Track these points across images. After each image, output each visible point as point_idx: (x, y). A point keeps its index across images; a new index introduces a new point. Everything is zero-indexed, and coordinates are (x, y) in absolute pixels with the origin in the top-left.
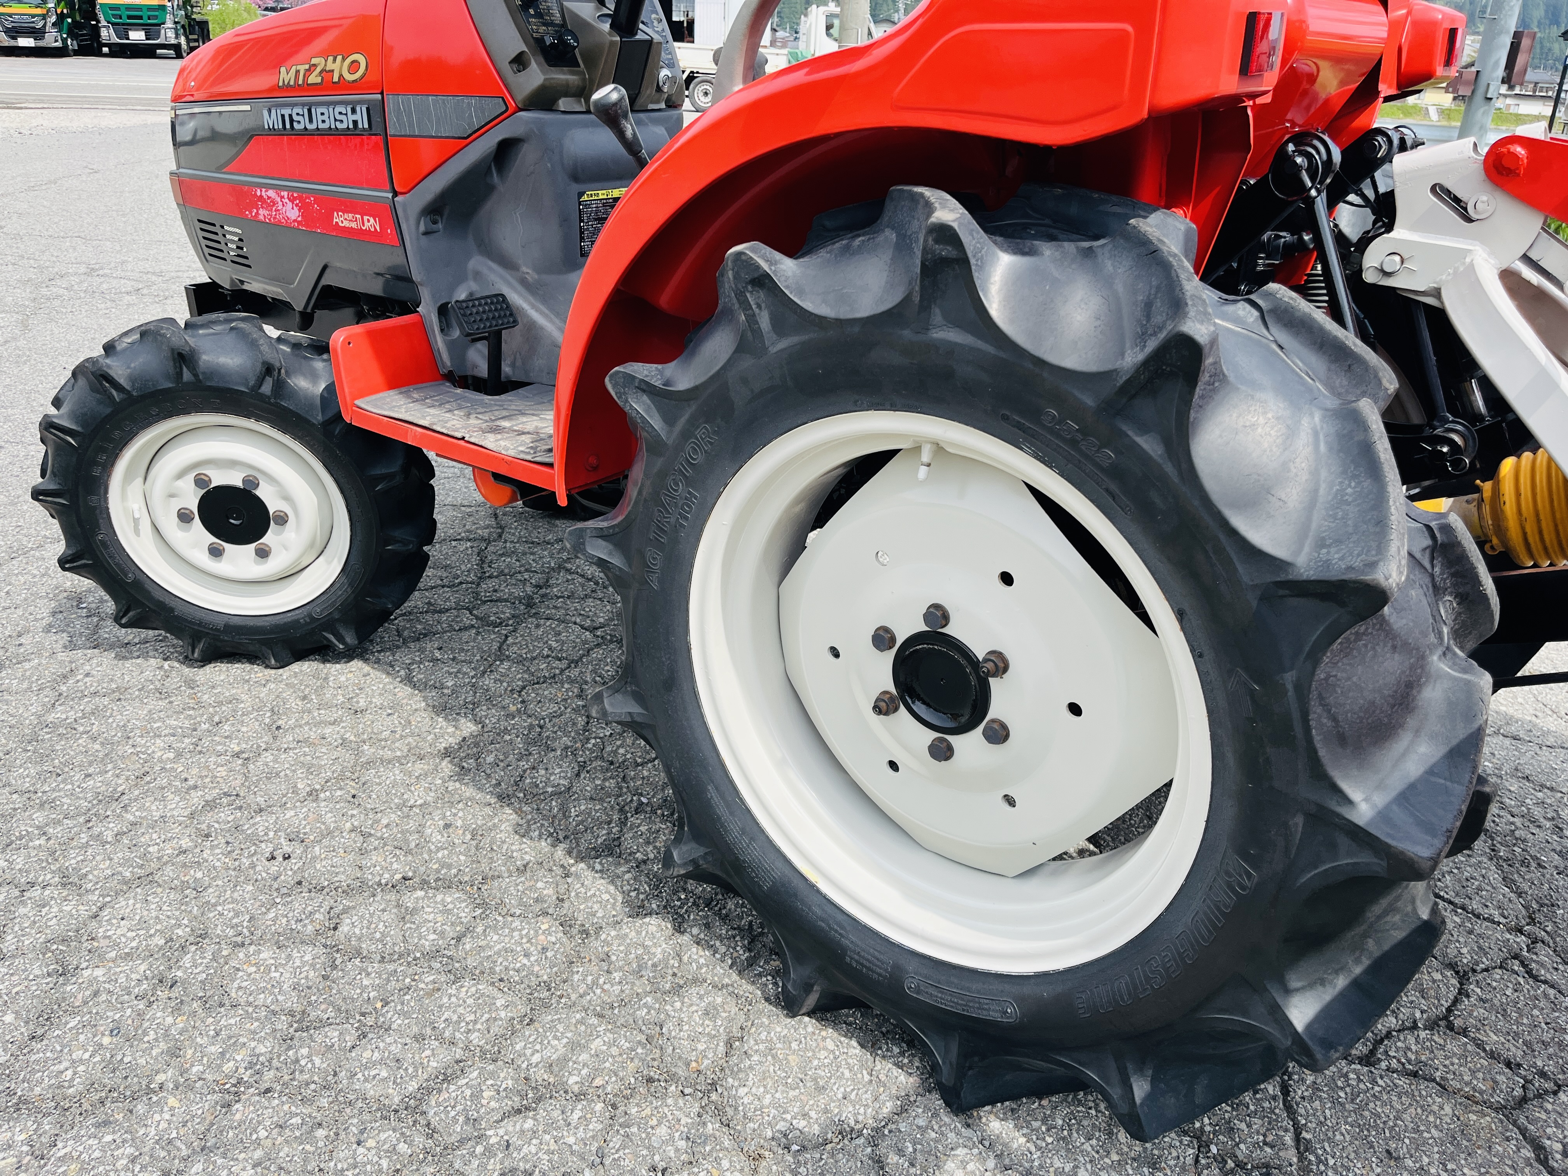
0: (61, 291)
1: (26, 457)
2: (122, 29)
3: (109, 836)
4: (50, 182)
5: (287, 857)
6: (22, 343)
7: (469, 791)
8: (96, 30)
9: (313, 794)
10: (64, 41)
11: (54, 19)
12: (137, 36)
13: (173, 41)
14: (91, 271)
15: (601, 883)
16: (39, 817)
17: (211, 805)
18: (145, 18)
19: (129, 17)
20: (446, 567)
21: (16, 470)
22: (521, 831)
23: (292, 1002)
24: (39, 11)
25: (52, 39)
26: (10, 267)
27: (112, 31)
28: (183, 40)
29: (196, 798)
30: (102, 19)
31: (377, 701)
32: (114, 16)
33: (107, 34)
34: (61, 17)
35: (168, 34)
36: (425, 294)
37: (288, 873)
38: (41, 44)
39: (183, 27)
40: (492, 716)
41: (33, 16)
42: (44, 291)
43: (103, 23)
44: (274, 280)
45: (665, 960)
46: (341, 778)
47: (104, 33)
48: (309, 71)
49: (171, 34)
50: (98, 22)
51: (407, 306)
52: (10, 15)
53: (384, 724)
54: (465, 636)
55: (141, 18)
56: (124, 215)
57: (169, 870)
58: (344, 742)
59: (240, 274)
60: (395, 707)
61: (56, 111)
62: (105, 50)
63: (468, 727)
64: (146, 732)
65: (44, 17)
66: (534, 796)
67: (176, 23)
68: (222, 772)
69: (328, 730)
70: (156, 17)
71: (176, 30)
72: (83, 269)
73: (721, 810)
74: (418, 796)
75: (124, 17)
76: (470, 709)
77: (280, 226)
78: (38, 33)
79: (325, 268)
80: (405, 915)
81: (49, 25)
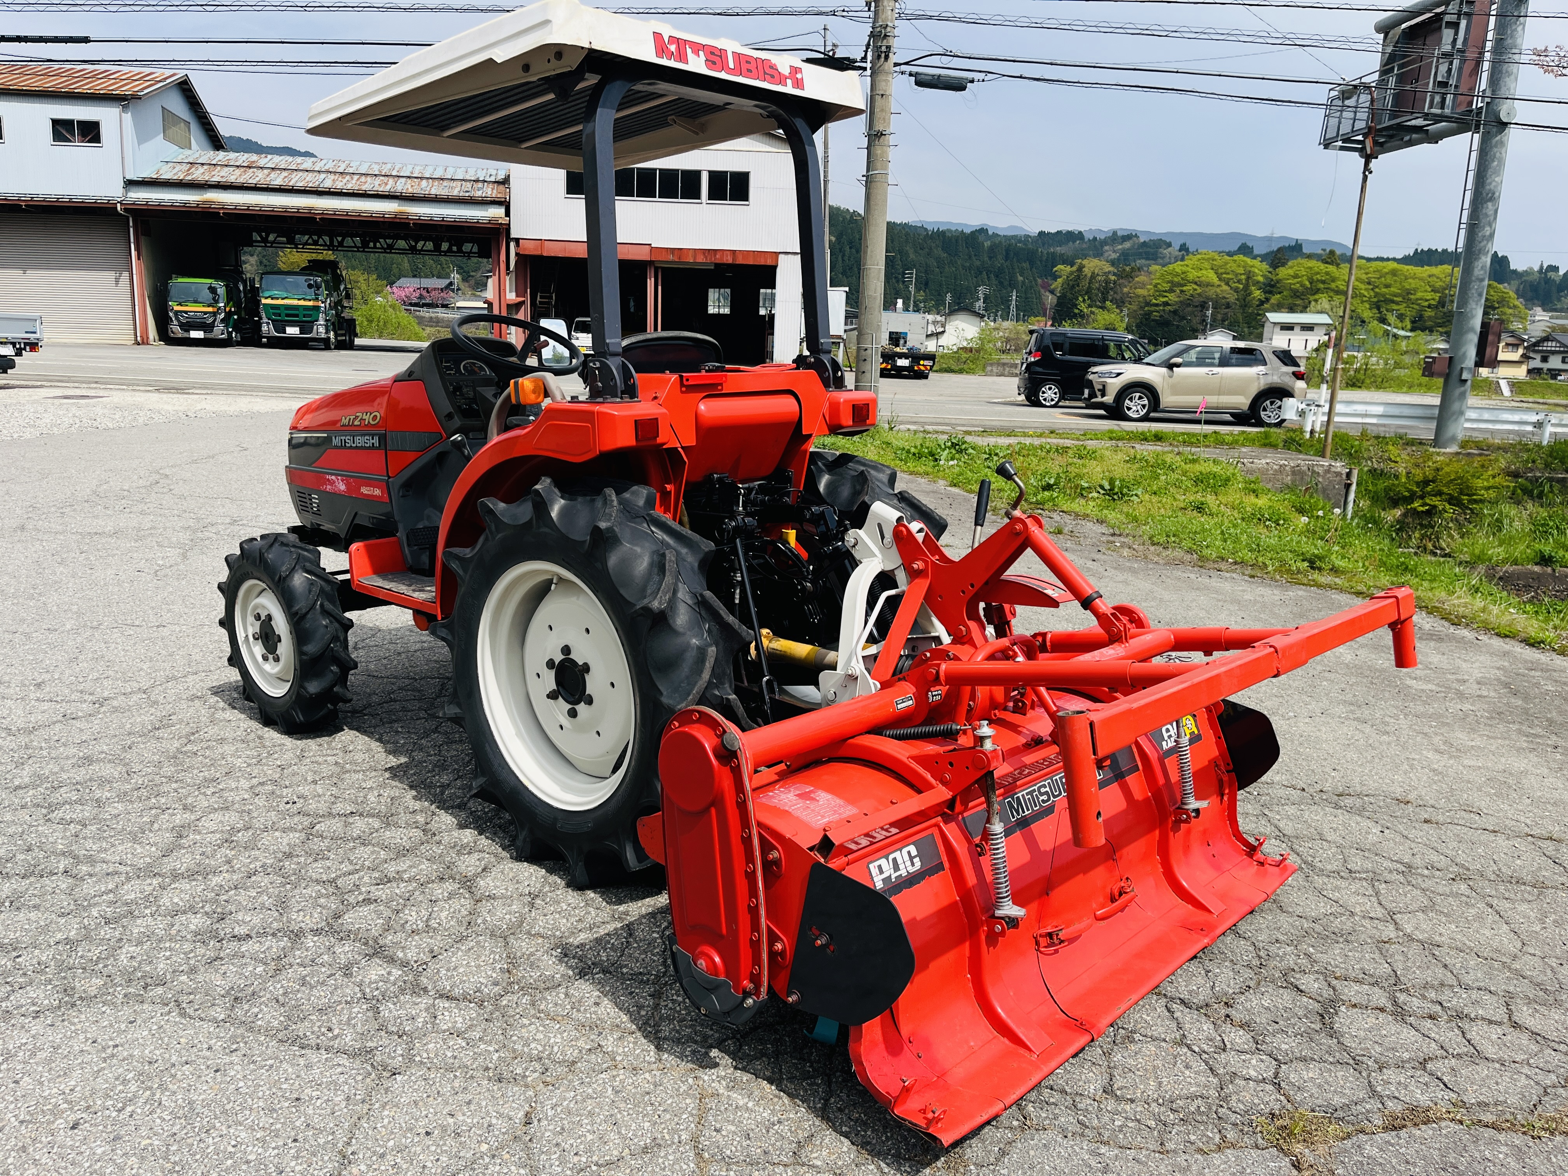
0: (211, 535)
1: (180, 632)
2: (280, 326)
3: (209, 793)
4: (209, 457)
5: (294, 803)
6: (182, 567)
7: (397, 784)
8: (259, 325)
9: (315, 782)
10: (230, 334)
11: (222, 316)
12: (292, 331)
13: (323, 336)
14: (234, 522)
15: (449, 817)
16: (174, 785)
17: (262, 784)
18: (301, 316)
19: (287, 315)
20: (419, 691)
21: (173, 638)
22: (415, 798)
23: (287, 849)
24: (210, 309)
25: (219, 331)
26: (176, 518)
27: (271, 326)
28: (332, 335)
29: (255, 781)
30: (264, 315)
31: (359, 747)
32: (274, 314)
33: (267, 328)
34: (229, 315)
35: (320, 330)
36: (401, 527)
37: (295, 809)
38: (209, 336)
39: (333, 324)
40: (418, 756)
41: (205, 313)
42: (200, 535)
43: (265, 320)
44: (333, 522)
45: (468, 843)
46: (332, 776)
47: (265, 328)
48: (355, 419)
49: (322, 330)
50: (261, 318)
51: (392, 533)
52: (186, 312)
53: (359, 757)
54: (418, 722)
55: (297, 316)
56: (262, 483)
57: (237, 806)
58: (336, 763)
59: (316, 520)
60: (369, 750)
61: (217, 397)
62: (264, 340)
63: (403, 760)
64: (232, 756)
65: (214, 314)
66: (429, 786)
67: (326, 320)
68: (270, 772)
69: (329, 758)
70: (310, 316)
71: (327, 327)
72: (228, 520)
73: (491, 756)
74: (369, 784)
75: (283, 315)
76: (409, 753)
77: (336, 495)
78: (207, 327)
79: (356, 514)
80: (347, 825)
81: (218, 320)
